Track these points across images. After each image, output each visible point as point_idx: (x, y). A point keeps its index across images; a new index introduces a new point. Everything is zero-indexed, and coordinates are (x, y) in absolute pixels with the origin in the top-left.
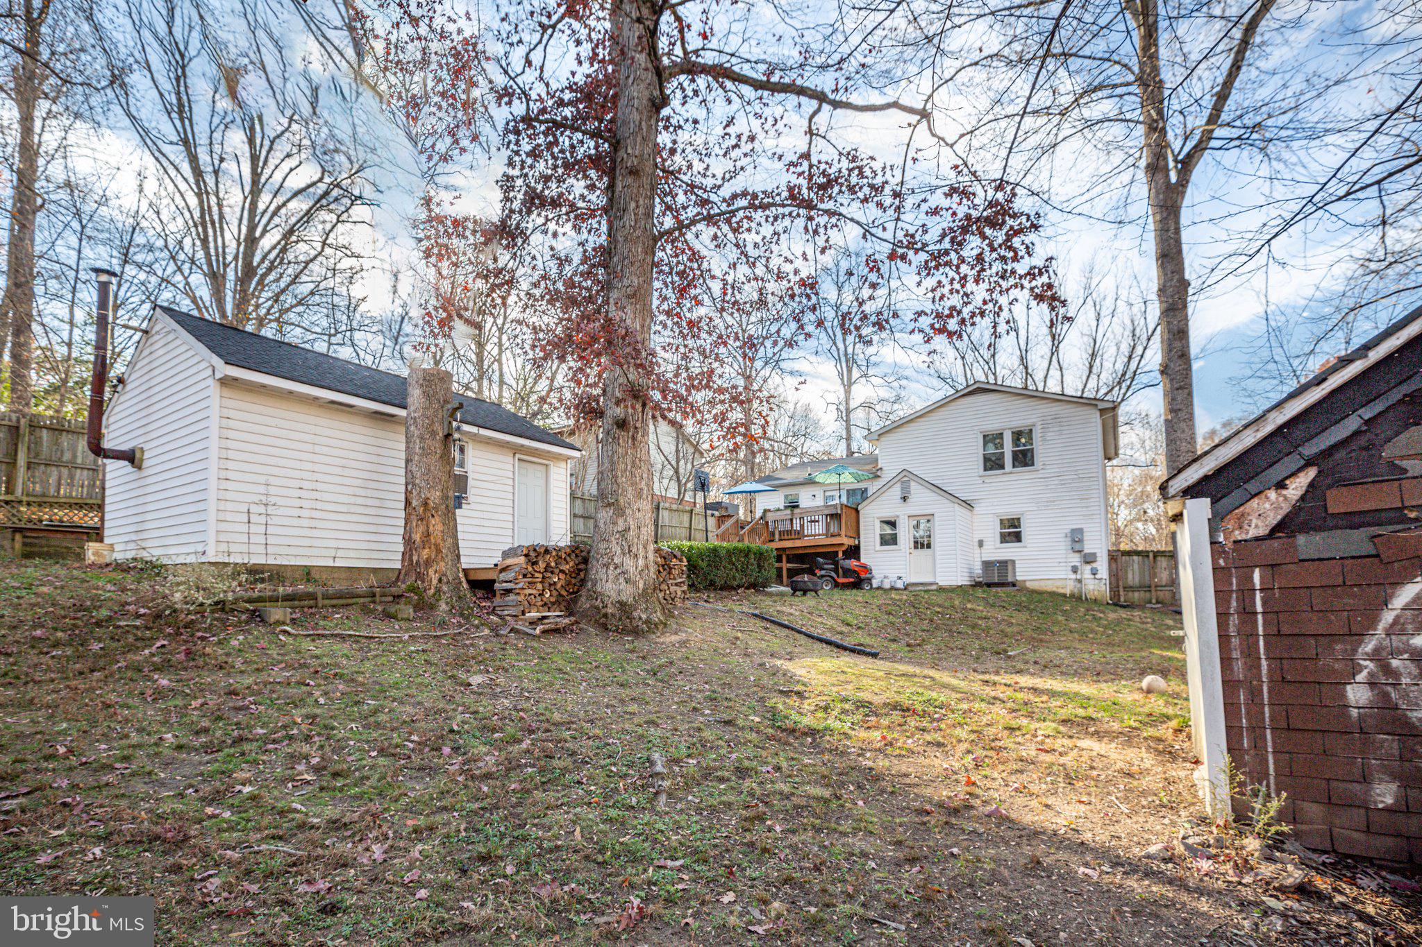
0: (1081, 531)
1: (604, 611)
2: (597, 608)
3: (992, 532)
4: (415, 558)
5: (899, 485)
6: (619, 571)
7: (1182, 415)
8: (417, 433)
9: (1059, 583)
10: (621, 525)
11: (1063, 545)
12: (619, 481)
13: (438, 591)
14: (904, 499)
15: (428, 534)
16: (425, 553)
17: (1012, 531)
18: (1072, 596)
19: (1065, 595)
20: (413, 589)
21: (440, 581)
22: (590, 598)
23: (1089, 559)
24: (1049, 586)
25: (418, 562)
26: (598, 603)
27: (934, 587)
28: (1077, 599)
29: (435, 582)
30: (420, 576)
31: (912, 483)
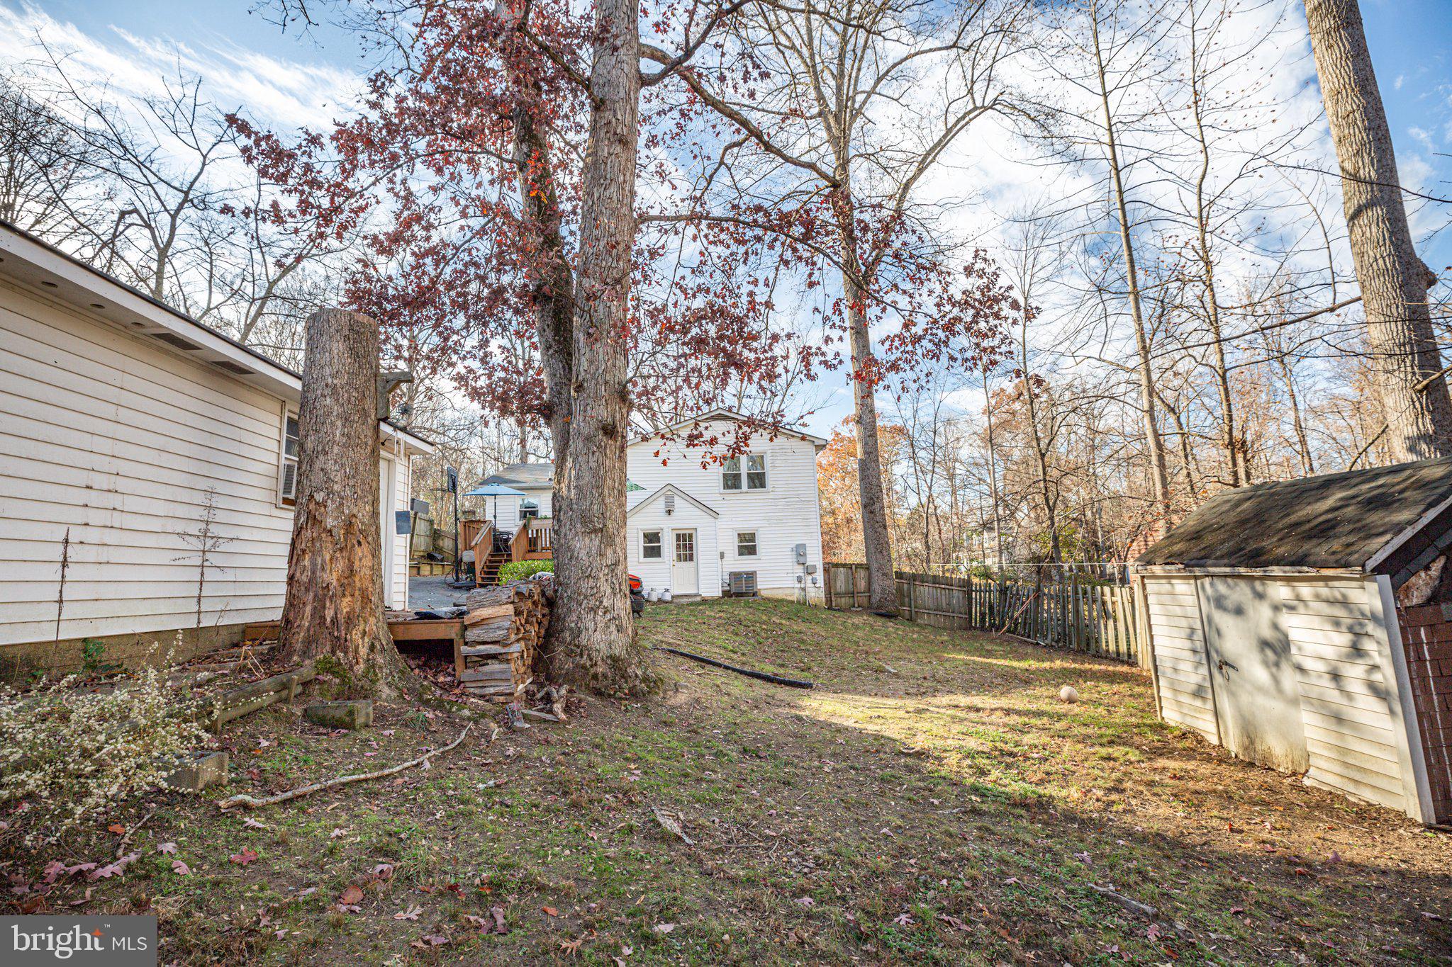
0: (804, 546)
1: (592, 671)
2: (584, 667)
3: (732, 545)
4: (329, 614)
5: (663, 499)
6: (608, 616)
7: (872, 456)
8: (336, 410)
9: (787, 592)
10: (610, 557)
11: (790, 558)
12: (607, 501)
13: (371, 666)
14: (669, 512)
15: (351, 572)
16: (345, 604)
17: (748, 546)
18: (799, 602)
19: (792, 602)
20: (330, 667)
21: (372, 648)
22: (569, 654)
23: (810, 571)
24: (779, 595)
25: (335, 621)
26: (584, 660)
27: (698, 599)
28: (802, 603)
29: (363, 651)
30: (339, 644)
31: (676, 498)
